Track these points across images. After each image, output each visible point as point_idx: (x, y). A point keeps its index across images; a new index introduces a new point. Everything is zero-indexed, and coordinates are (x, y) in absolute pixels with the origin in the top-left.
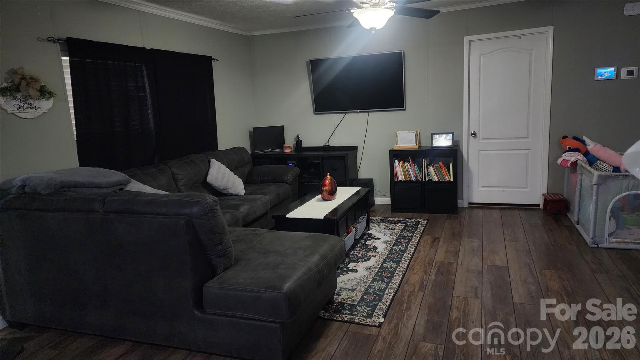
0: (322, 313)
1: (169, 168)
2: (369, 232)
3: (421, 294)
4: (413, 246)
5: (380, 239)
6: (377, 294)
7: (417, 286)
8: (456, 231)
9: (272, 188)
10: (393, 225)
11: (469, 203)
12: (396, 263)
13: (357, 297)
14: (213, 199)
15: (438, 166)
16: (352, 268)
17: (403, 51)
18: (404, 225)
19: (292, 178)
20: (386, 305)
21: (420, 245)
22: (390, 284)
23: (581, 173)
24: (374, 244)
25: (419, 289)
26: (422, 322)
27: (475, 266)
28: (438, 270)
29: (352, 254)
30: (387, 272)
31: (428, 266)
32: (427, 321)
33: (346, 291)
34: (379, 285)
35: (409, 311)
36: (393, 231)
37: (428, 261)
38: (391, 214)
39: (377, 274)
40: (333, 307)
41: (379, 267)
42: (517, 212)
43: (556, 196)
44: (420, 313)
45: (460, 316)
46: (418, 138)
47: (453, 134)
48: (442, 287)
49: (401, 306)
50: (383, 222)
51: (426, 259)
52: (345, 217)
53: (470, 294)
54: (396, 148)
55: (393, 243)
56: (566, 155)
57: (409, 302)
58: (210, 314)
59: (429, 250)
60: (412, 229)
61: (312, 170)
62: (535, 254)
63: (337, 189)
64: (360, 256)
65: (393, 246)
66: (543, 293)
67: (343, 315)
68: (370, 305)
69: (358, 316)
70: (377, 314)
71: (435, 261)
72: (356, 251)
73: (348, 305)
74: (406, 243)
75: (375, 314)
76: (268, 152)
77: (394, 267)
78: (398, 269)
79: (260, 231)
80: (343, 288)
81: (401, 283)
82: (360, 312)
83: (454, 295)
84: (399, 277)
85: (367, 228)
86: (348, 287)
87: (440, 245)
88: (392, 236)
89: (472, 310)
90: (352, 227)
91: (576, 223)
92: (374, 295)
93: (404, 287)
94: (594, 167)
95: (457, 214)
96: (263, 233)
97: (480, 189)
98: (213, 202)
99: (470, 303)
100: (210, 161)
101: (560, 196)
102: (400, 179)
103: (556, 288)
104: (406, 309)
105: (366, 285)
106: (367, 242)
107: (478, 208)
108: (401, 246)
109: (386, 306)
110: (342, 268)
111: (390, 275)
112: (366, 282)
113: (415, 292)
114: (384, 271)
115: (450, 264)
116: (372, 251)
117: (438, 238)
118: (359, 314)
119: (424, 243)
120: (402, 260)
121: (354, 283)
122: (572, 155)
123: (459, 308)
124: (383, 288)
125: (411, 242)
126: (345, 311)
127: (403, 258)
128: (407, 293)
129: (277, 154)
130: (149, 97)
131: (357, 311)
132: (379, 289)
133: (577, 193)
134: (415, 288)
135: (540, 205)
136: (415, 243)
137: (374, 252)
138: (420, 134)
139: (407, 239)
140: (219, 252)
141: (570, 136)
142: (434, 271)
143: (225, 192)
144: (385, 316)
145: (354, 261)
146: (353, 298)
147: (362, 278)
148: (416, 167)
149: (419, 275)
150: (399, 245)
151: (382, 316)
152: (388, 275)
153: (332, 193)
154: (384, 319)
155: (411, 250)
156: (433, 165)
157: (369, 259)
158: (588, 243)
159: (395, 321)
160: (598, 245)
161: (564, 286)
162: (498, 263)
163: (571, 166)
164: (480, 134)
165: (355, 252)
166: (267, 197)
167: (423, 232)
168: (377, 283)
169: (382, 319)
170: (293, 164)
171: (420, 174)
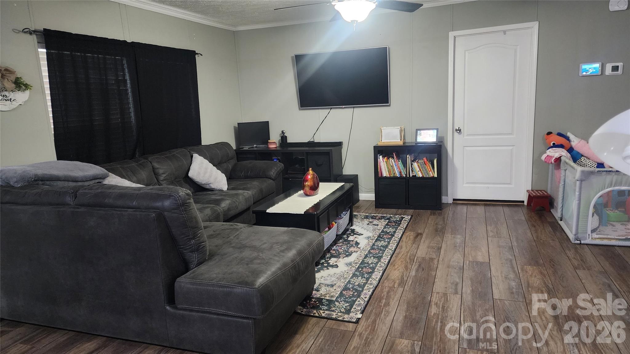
0: (299, 309)
1: (150, 162)
2: (352, 228)
3: (401, 289)
4: (395, 242)
5: (362, 235)
6: (356, 290)
7: (398, 282)
8: (440, 227)
9: (256, 183)
10: (377, 220)
11: (453, 199)
12: (377, 259)
13: (336, 293)
14: (185, 192)
15: (422, 162)
16: (333, 264)
17: (387, 46)
18: (388, 221)
19: (275, 173)
20: (364, 300)
21: (402, 241)
22: (370, 280)
23: (565, 169)
24: (356, 240)
25: (399, 285)
26: (400, 317)
27: (457, 262)
28: (419, 265)
29: (334, 250)
30: (368, 268)
31: (409, 262)
32: (406, 317)
33: (325, 286)
34: (360, 280)
35: (388, 307)
36: (376, 226)
37: (410, 256)
38: (375, 210)
39: (357, 270)
40: (311, 302)
41: (360, 262)
42: (501, 208)
43: (540, 192)
44: (399, 308)
45: (439, 312)
46: (403, 134)
47: (437, 130)
48: (423, 283)
49: (380, 301)
50: (367, 217)
51: (407, 255)
52: (326, 212)
53: (450, 290)
54: (380, 144)
55: (376, 239)
56: (550, 152)
57: (388, 297)
58: (181, 309)
59: (411, 246)
60: (395, 225)
61: (297, 166)
62: (517, 251)
63: (320, 184)
64: (341, 252)
65: (376, 241)
66: (524, 289)
67: (320, 311)
68: (349, 301)
69: (335, 312)
70: (355, 310)
71: (416, 257)
72: (338, 246)
73: (326, 301)
74: (388, 238)
75: (353, 310)
76: (253, 147)
77: (375, 263)
78: (378, 265)
79: (238, 226)
80: (322, 284)
81: (381, 278)
82: (338, 308)
83: (434, 291)
84: (379, 273)
85: (350, 224)
86: (328, 282)
87: (422, 241)
88: (375, 232)
89: (451, 307)
90: (333, 223)
91: (559, 219)
92: (353, 290)
93: (383, 282)
94: (578, 163)
95: (441, 210)
96: (241, 228)
97: (464, 185)
98: (186, 195)
99: (450, 299)
100: (193, 156)
101: (544, 192)
102: (384, 175)
103: (537, 284)
104: (385, 305)
105: (346, 281)
106: (350, 237)
107: (463, 204)
108: (383, 242)
109: (365, 302)
110: (323, 263)
111: (370, 270)
112: (346, 278)
113: (395, 288)
114: (365, 267)
115: (432, 259)
116: (354, 246)
117: (421, 234)
118: (337, 309)
119: (407, 239)
120: (383, 255)
121: (333, 279)
122: (556, 151)
123: (438, 304)
124: (362, 284)
125: (393, 237)
126: (323, 307)
127: (385, 253)
128: (386, 289)
129: (262, 149)
130: (129, 91)
131: (335, 307)
132: (359, 285)
133: (561, 189)
134: (395, 283)
135: (524, 201)
136: (397, 239)
137: (356, 248)
138: (404, 130)
139: (390, 235)
140: (193, 247)
141: (555, 132)
142: (415, 267)
143: (208, 187)
144: (363, 312)
145: (335, 257)
146: (332, 294)
147: (342, 274)
148: (400, 163)
149: (400, 271)
150: (381, 241)
151: (360, 312)
152: (369, 270)
153: (314, 188)
154: (362, 315)
155: (392, 246)
156: (417, 161)
157: (350, 255)
158: (571, 239)
159: (372, 317)
160: (580, 241)
161: (545, 283)
162: (480, 259)
163: (555, 162)
164: (464, 130)
165: (336, 248)
166: (250, 192)
167: (406, 228)
168: (357, 278)
169: (360, 315)
170: (278, 159)
171: (404, 170)
